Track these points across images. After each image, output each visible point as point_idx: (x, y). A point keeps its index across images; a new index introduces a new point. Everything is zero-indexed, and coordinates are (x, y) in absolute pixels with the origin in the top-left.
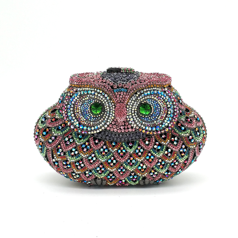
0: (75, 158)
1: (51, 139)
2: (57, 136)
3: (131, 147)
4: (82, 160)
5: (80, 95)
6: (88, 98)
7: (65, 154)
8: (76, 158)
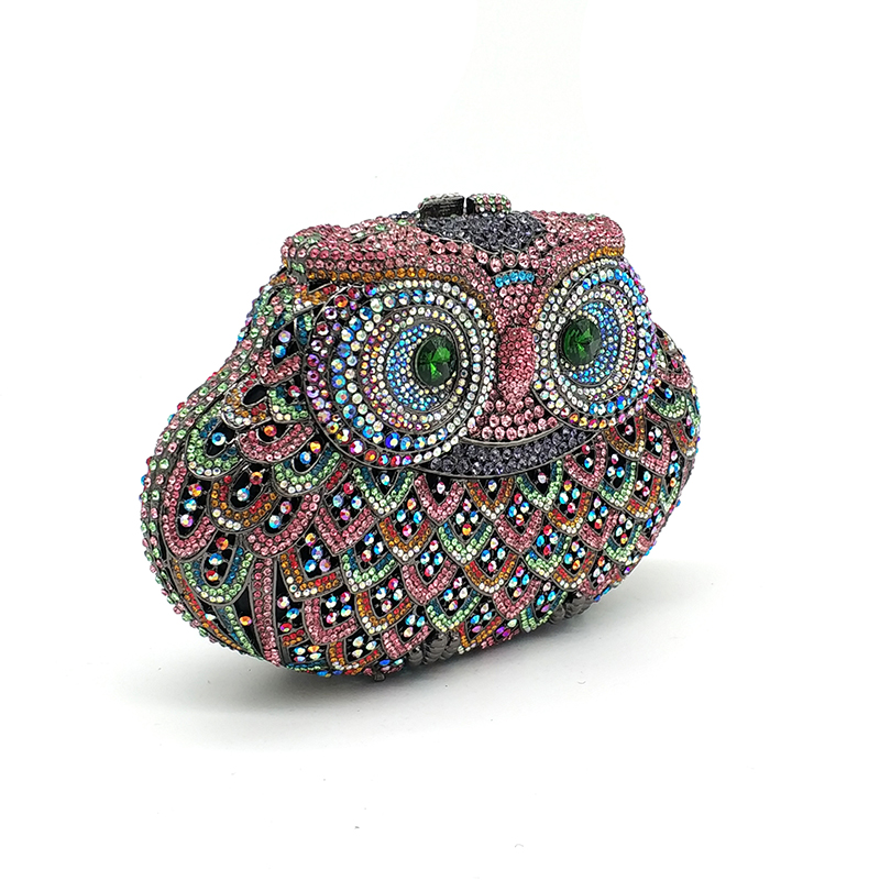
0: (372, 572)
1: (277, 512)
2: (300, 498)
3: (544, 489)
4: (397, 573)
5: (385, 313)
6: (410, 321)
7: (335, 562)
8: (377, 572)
